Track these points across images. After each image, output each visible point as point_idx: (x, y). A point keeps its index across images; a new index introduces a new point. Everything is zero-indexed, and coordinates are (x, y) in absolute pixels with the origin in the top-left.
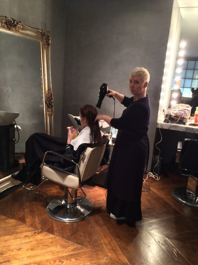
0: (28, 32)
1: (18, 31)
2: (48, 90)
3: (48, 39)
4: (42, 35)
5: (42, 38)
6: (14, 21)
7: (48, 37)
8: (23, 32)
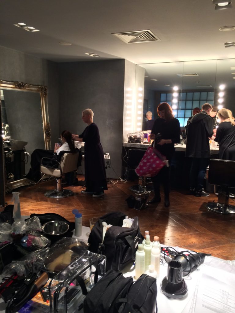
0: (31, 88)
1: (26, 89)
2: (47, 124)
3: (45, 90)
4: (41, 89)
5: (41, 91)
6: (23, 83)
7: (46, 89)
8: (29, 88)
